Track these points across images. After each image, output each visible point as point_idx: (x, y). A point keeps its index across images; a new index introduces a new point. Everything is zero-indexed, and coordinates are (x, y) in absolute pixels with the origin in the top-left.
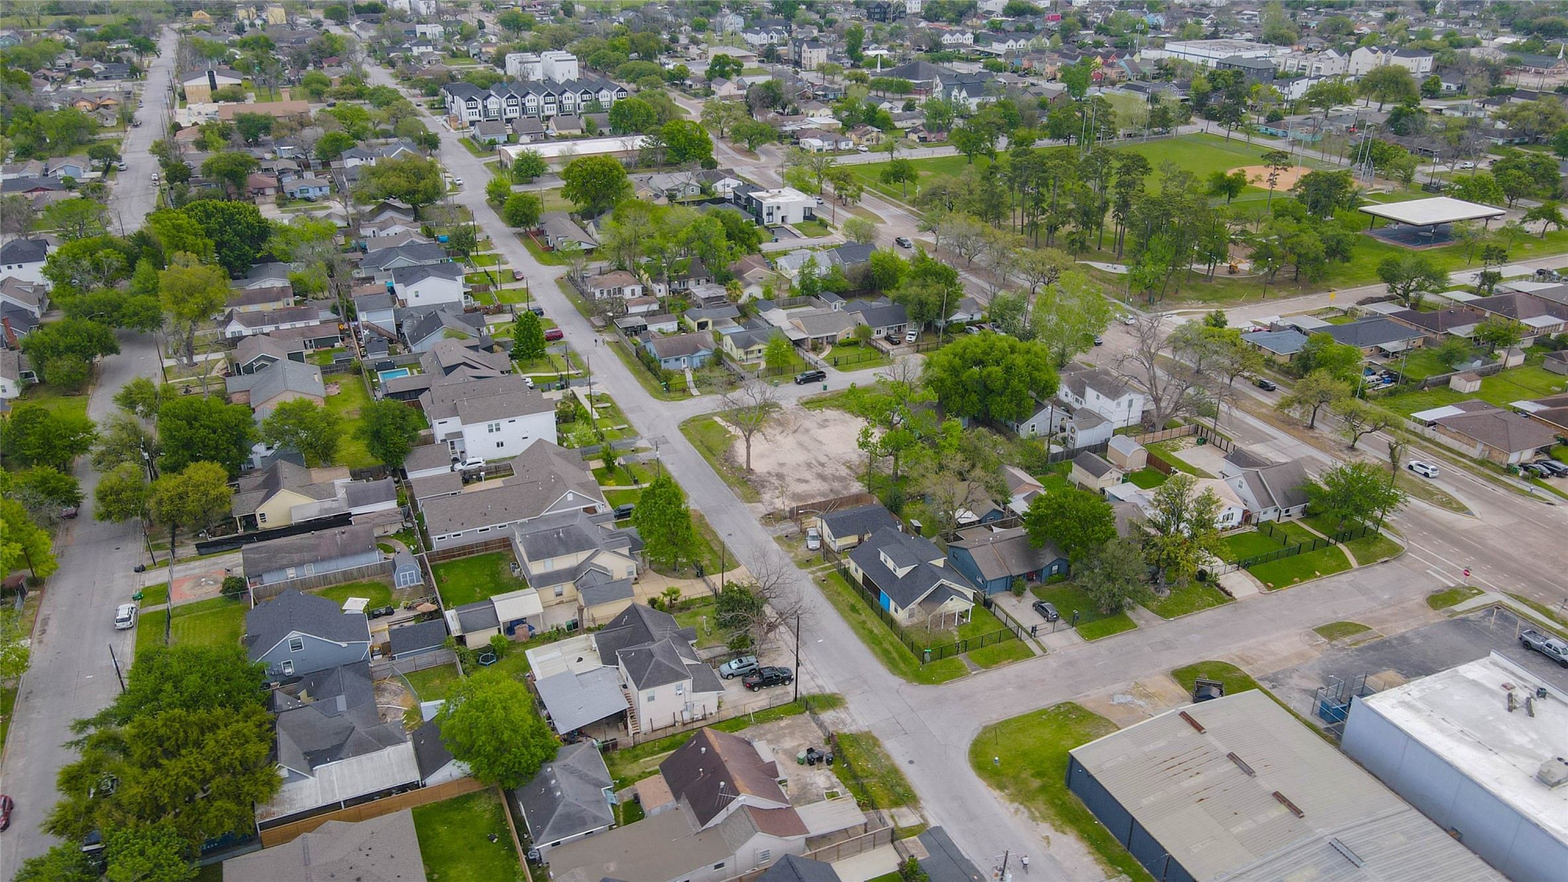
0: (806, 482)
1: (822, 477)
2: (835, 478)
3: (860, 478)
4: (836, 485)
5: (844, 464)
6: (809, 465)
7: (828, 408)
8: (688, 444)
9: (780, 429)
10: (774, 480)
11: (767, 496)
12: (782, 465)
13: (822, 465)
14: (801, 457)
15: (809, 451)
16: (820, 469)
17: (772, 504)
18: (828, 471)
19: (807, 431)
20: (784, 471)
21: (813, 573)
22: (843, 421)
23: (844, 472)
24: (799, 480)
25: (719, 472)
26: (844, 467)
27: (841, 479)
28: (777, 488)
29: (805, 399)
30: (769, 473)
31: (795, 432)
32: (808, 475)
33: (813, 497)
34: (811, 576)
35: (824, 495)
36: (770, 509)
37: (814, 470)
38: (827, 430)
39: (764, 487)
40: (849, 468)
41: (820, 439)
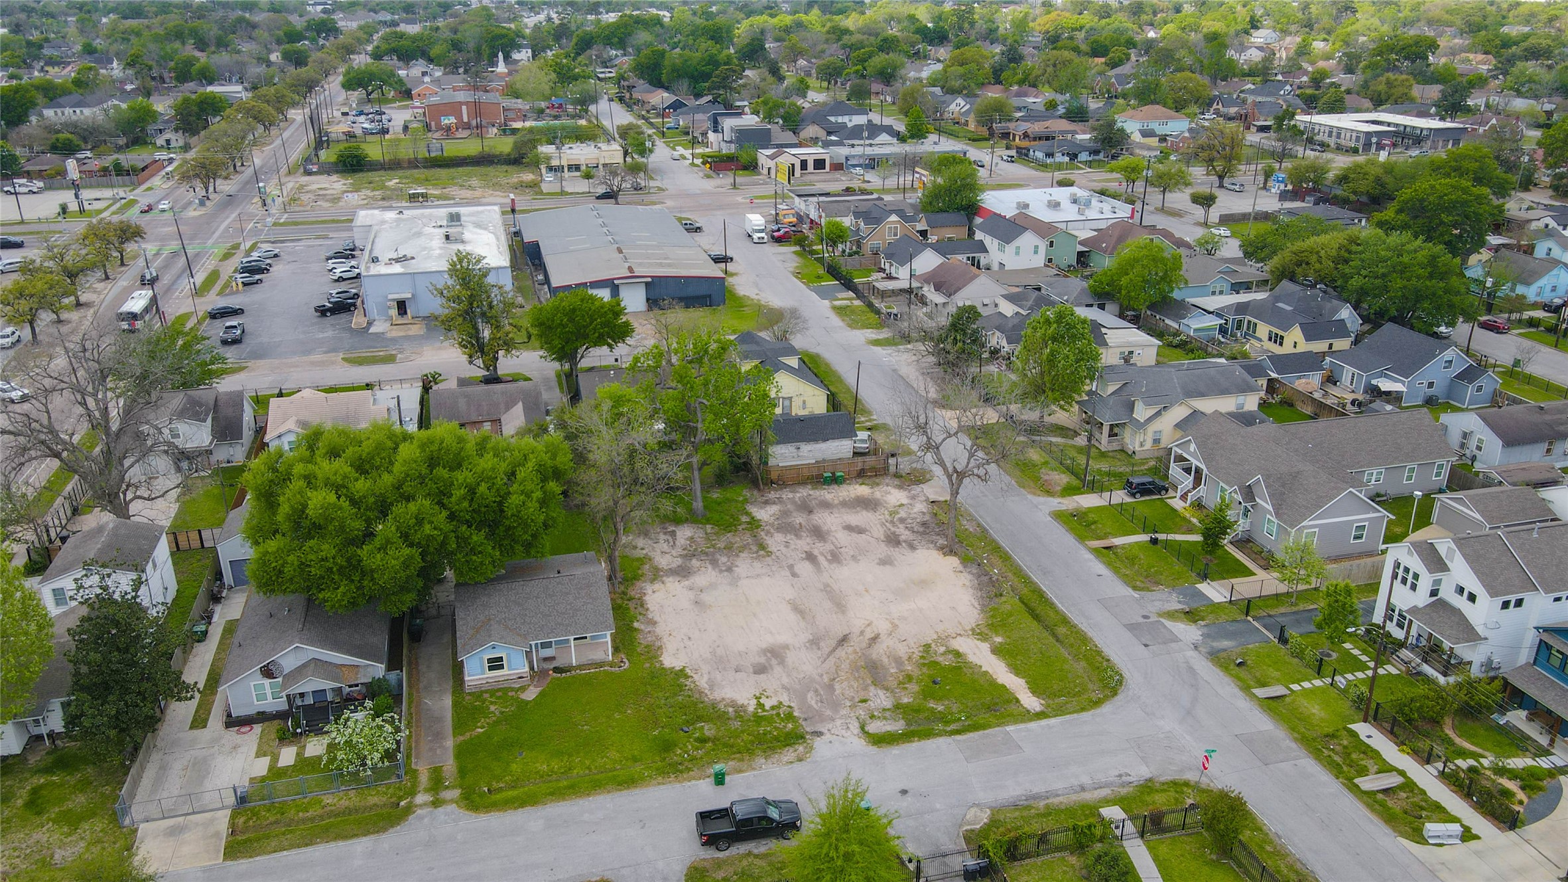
0: (849, 528)
1: (819, 533)
2: (796, 531)
3: (754, 524)
4: (799, 519)
5: (769, 554)
6: (835, 558)
7: (740, 710)
8: (1083, 626)
9: (879, 652)
10: (905, 534)
11: (920, 507)
12: (885, 562)
13: (810, 557)
14: (845, 576)
15: (827, 589)
16: (819, 548)
17: (913, 498)
18: (804, 543)
19: (814, 642)
20: (883, 550)
21: (870, 420)
22: (720, 662)
23: (775, 542)
24: (860, 530)
25: (1006, 558)
26: (772, 548)
27: (786, 528)
28: (902, 520)
29: (789, 754)
30: (912, 547)
31: (844, 640)
32: (842, 537)
33: (846, 504)
34: (874, 417)
35: (826, 505)
36: (917, 489)
37: (829, 547)
38: (768, 640)
39: (924, 524)
40: (762, 547)
41: (792, 617)
